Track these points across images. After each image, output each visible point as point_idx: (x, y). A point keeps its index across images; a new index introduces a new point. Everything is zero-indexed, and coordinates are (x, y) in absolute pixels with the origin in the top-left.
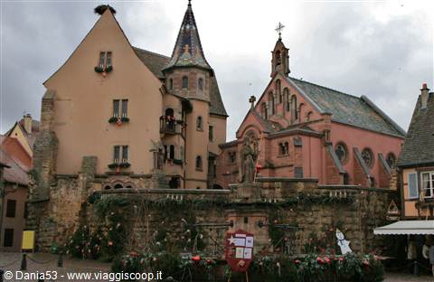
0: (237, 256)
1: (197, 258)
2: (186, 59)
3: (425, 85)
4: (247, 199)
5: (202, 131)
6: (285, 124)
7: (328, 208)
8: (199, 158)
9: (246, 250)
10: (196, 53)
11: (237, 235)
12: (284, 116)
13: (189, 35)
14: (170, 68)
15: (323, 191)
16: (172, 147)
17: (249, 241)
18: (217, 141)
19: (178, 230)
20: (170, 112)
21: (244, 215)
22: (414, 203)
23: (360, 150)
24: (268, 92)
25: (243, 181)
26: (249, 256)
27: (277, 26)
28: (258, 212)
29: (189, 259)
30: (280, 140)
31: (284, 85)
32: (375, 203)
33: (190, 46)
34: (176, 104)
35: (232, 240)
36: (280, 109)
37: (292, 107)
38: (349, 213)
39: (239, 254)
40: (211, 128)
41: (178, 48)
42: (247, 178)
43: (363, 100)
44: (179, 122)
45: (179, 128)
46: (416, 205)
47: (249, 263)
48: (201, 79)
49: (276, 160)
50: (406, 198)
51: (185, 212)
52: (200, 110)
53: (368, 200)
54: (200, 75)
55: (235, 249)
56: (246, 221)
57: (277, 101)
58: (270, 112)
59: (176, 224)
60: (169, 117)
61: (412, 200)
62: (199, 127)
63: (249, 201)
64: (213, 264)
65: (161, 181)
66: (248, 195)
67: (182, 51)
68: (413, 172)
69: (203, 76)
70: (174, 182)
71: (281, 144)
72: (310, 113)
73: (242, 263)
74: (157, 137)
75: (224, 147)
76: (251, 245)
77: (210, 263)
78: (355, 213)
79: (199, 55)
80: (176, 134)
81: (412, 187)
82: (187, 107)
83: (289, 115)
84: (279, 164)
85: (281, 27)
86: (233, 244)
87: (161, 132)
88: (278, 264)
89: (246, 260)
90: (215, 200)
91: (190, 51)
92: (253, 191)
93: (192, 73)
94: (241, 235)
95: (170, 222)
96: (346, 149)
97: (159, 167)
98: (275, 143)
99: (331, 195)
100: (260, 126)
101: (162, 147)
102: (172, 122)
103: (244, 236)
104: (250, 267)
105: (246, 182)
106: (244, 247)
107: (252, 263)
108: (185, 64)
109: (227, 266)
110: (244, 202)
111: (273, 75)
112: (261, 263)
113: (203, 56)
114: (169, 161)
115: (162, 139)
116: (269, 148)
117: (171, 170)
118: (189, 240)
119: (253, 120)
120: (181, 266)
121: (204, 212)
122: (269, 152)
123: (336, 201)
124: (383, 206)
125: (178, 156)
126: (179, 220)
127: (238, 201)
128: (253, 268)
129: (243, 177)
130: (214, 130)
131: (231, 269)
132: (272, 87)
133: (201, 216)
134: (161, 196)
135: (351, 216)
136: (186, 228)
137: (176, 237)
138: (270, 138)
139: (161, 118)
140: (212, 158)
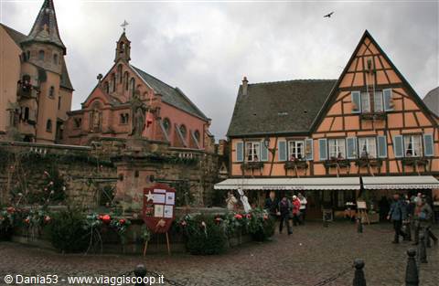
0: (156, 215)
1: (106, 217)
2: (44, 36)
3: (245, 78)
4: (137, 152)
5: (53, 98)
6: (124, 100)
7: (177, 166)
8: (49, 121)
9: (167, 208)
10: (53, 32)
11: (155, 191)
12: (123, 94)
13: (47, 17)
14: (29, 42)
15: (174, 152)
16: (27, 109)
17: (170, 198)
18: (64, 110)
19: (40, 182)
20: (26, 78)
21: (135, 169)
22: (239, 165)
23: (179, 124)
24: (112, 74)
25: (132, 134)
26: (170, 215)
27: (123, 22)
28: (150, 166)
29: (96, 219)
30: (121, 111)
31: (125, 70)
32: (211, 165)
33: (48, 25)
34: (33, 72)
35: (150, 196)
36: (120, 88)
37: (131, 87)
38: (192, 172)
39: (158, 213)
40: (60, 98)
41: (37, 26)
42: (137, 132)
43: (177, 90)
44: (35, 88)
45: (34, 93)
46: (241, 167)
47: (170, 222)
48: (55, 55)
49: (117, 127)
50: (233, 161)
51: (48, 165)
52: (53, 80)
53: (207, 162)
54: (55, 51)
55: (153, 206)
56: (137, 175)
57: (118, 81)
58: (111, 89)
59: (38, 176)
60: (26, 82)
61: (238, 163)
62: (51, 95)
63: (140, 155)
64: (126, 225)
65: (16, 137)
66: (139, 148)
67: (41, 29)
68: (240, 141)
69: (58, 53)
70: (28, 138)
71: (122, 115)
72: (146, 93)
73: (162, 222)
74: (14, 98)
75: (70, 114)
76: (172, 202)
77: (123, 224)
78: (198, 172)
79: (55, 35)
80: (31, 98)
81: (239, 153)
82: (42, 76)
83: (128, 93)
84: (120, 131)
85: (125, 24)
86: (151, 200)
87: (18, 95)
88: (203, 223)
89: (166, 220)
90: (79, 155)
91: (48, 30)
92: (144, 145)
93: (49, 49)
94: (160, 191)
95: (32, 173)
96: (169, 123)
97: (15, 124)
98: (117, 114)
99: (180, 156)
100: (105, 99)
101: (18, 108)
102: (29, 87)
103: (164, 191)
104: (171, 228)
105: (137, 134)
106: (164, 204)
107: (173, 223)
108: (43, 39)
109: (144, 227)
110: (135, 155)
111: (116, 61)
112: (184, 223)
113: (59, 36)
114: (24, 121)
115: (18, 100)
116: (112, 117)
117: (25, 129)
118: (52, 192)
119: (100, 94)
120: (85, 227)
121: (67, 167)
122: (111, 120)
123: (185, 161)
124: (215, 167)
125: (32, 117)
126: (41, 172)
127: (129, 154)
128: (174, 229)
129: (133, 131)
130: (62, 99)
131: (150, 230)
132: (115, 70)
133: (63, 169)
134: (24, 149)
135: (195, 174)
136: (49, 180)
137: (38, 189)
138: (113, 109)
139: (19, 82)
140: (59, 123)
